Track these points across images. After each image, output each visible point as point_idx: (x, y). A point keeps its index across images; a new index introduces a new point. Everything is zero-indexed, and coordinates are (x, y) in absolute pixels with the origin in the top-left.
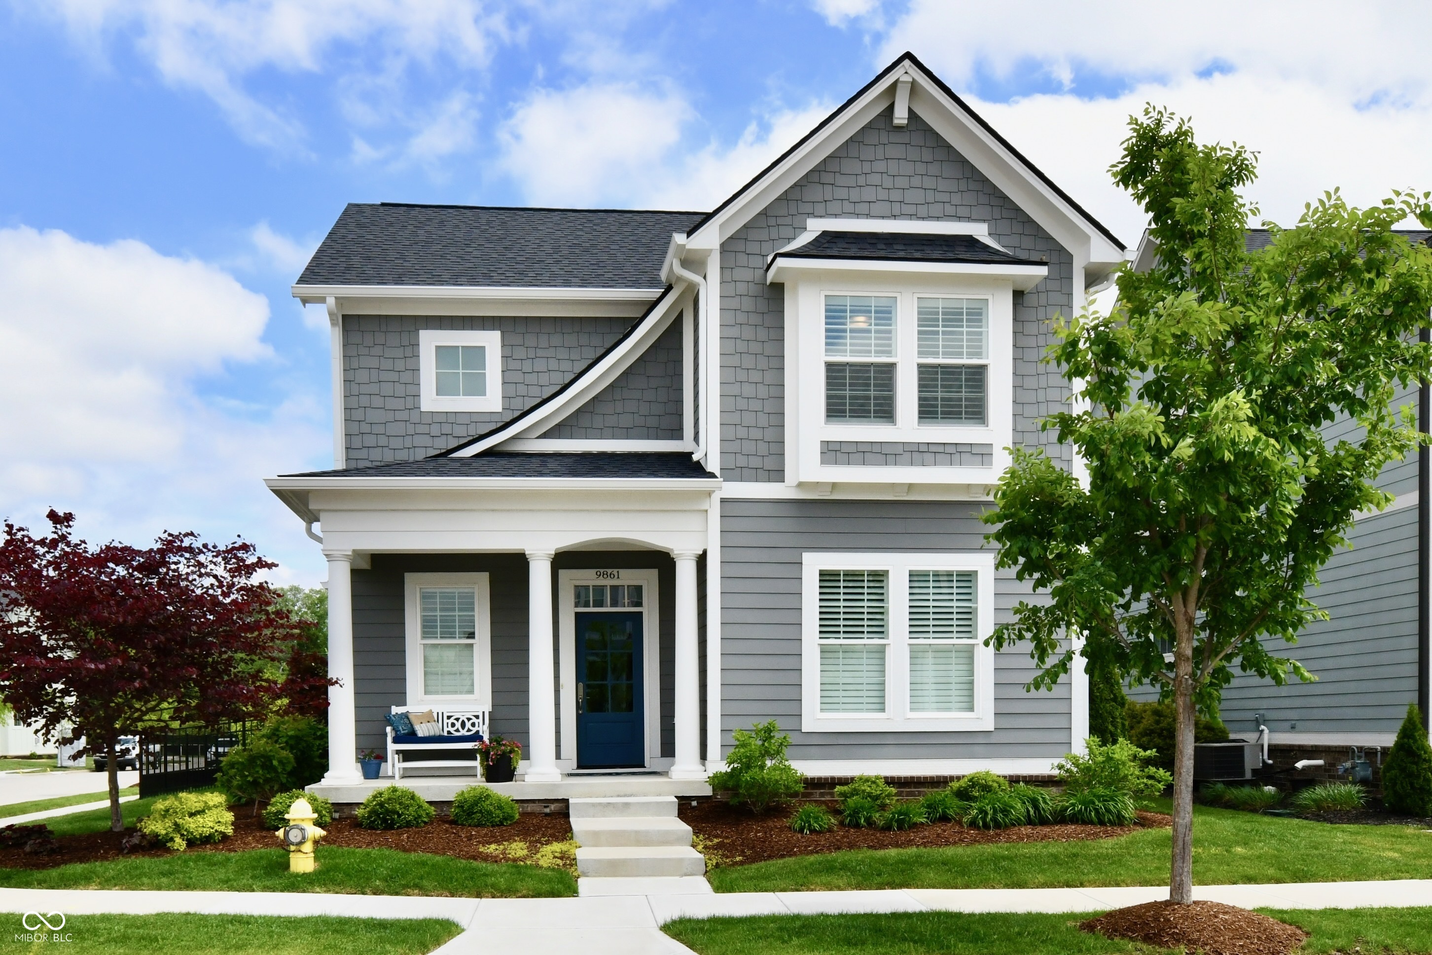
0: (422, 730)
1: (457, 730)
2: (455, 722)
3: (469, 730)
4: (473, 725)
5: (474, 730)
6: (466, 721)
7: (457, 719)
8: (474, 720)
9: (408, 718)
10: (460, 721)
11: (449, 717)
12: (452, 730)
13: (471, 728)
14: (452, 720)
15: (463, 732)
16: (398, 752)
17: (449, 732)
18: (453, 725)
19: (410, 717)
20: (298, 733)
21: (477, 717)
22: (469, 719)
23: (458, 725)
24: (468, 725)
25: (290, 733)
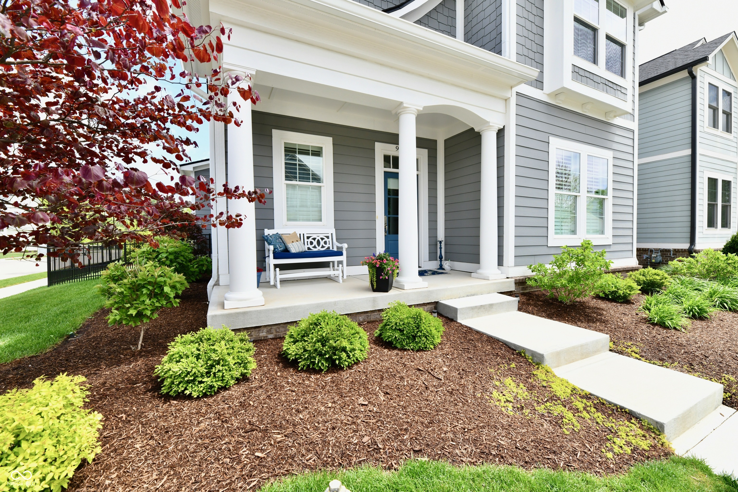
0: (294, 248)
1: (315, 247)
2: (313, 241)
3: (323, 247)
4: (325, 243)
5: (327, 246)
6: (320, 240)
7: (314, 239)
8: (326, 239)
9: (281, 238)
10: (316, 240)
11: (308, 238)
12: (311, 247)
13: (324, 245)
14: (310, 240)
15: (319, 248)
16: (276, 266)
17: (309, 248)
18: (311, 243)
19: (284, 237)
20: (176, 249)
21: (328, 237)
22: (322, 239)
23: (315, 243)
24: (322, 243)
25: (170, 250)
